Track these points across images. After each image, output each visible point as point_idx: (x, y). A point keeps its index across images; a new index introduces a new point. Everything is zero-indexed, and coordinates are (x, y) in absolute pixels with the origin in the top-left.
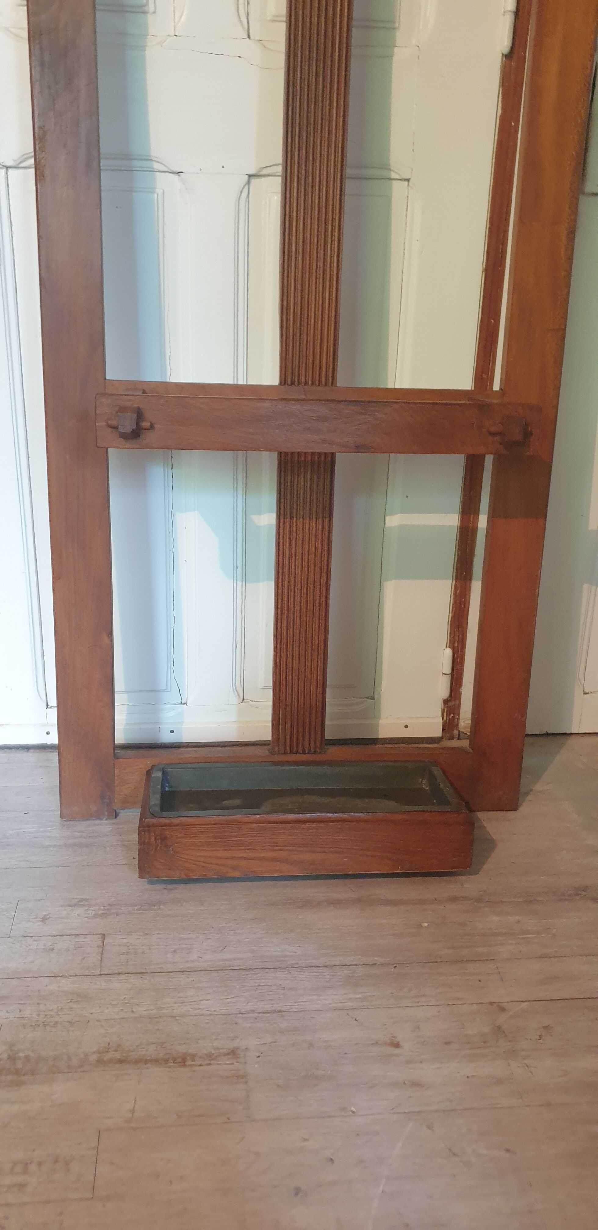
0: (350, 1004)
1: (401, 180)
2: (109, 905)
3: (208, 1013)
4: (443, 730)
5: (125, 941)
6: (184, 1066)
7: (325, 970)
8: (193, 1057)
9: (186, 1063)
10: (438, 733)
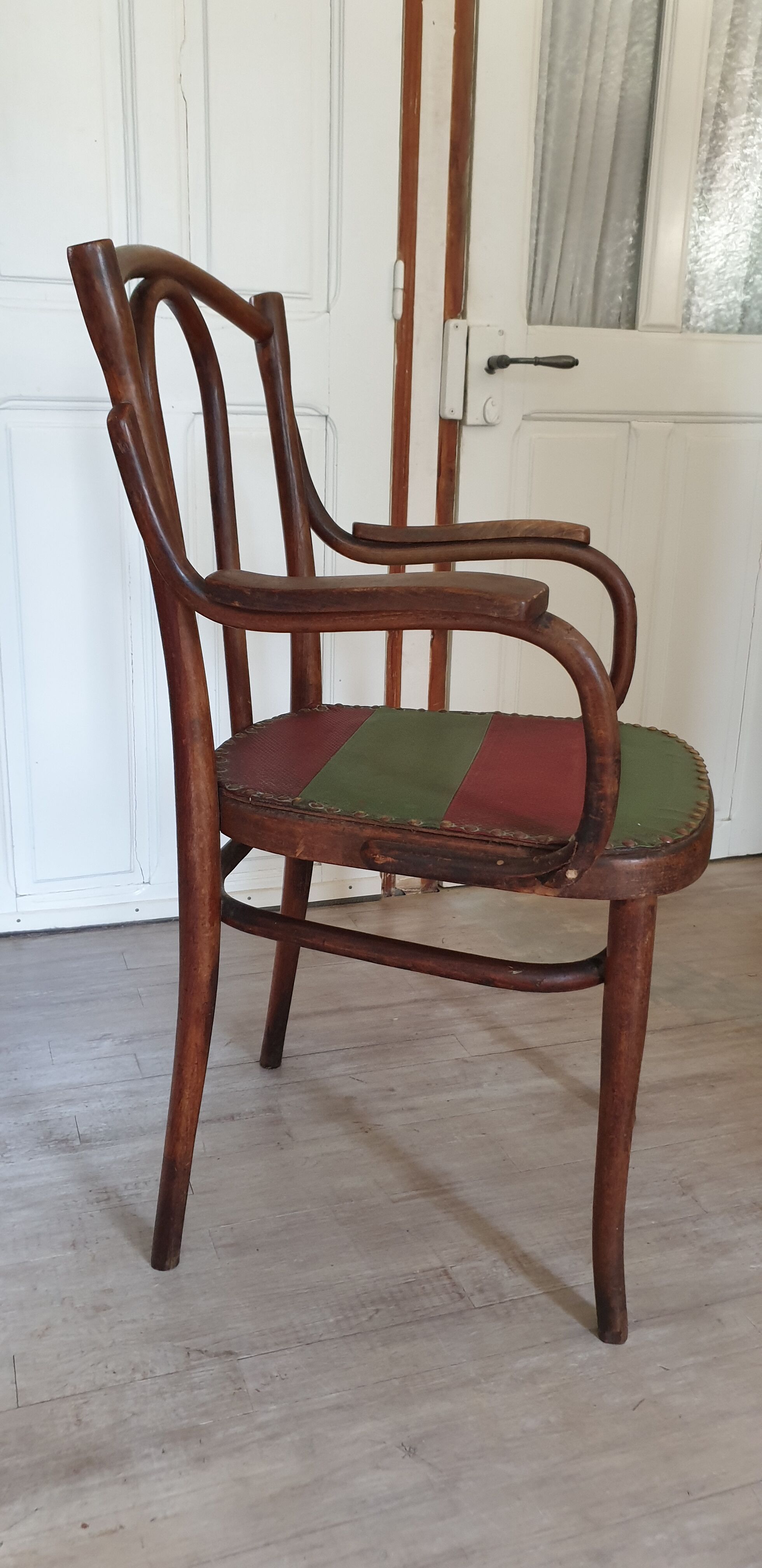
0: (350, 1072)
1: (320, 416)
2: (131, 1035)
3: (242, 1089)
4: (383, 888)
5: (155, 1056)
6: (234, 1120)
7: (325, 1054)
8: (239, 1115)
9: (235, 1119)
10: (379, 892)
